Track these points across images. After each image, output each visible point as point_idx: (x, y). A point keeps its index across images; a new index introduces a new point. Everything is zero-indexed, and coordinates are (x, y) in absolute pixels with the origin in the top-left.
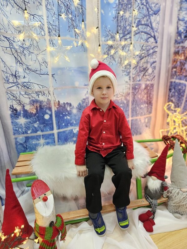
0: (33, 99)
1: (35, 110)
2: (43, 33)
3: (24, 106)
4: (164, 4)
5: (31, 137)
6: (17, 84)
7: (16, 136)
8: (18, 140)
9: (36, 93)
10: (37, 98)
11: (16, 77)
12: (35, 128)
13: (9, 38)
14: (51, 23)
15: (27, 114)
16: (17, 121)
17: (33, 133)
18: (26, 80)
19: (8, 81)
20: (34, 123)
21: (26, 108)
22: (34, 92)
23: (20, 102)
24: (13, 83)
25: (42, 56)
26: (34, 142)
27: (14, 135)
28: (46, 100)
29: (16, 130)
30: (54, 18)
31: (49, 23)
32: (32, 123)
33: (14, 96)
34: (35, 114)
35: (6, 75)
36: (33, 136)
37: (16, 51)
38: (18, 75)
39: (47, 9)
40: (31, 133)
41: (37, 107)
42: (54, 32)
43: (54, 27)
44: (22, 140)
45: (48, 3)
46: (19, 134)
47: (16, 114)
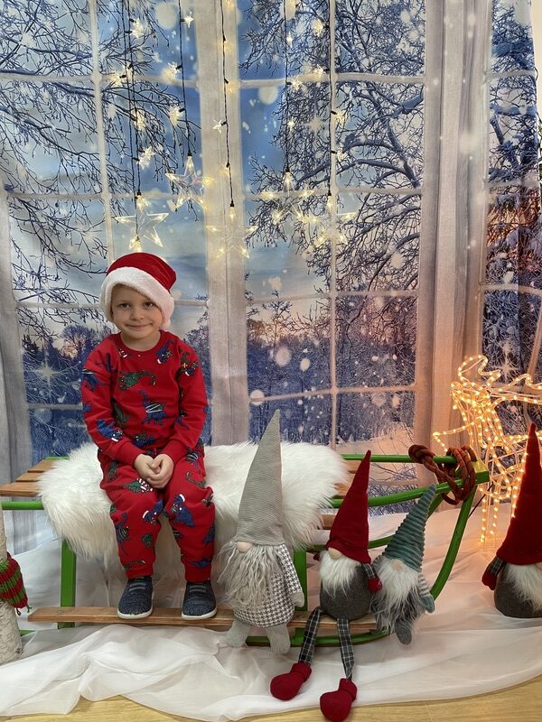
0: (73, 324)
1: (75, 351)
2: (97, 188)
3: (51, 341)
4: (436, 82)
5: (65, 411)
6: (40, 292)
7: (33, 405)
8: (36, 415)
9: (80, 311)
10: (81, 323)
11: (40, 278)
12: (74, 391)
13: (28, 203)
14: (117, 165)
15: (56, 359)
16: (36, 371)
17: (69, 403)
18: (60, 284)
19: (22, 285)
20: (73, 380)
21: (54, 345)
22: (76, 310)
23: (43, 332)
24: (32, 290)
25: (95, 235)
26: (70, 425)
27: (28, 402)
28: (101, 329)
29: (33, 392)
30: (122, 156)
31: (111, 166)
32: (68, 381)
33: (31, 318)
34: (76, 360)
35: (20, 272)
36: (69, 411)
37: (42, 227)
38: (44, 273)
39: (108, 139)
40: (65, 402)
41: (79, 342)
42: (122, 184)
43: (122, 174)
44: (44, 416)
45: (109, 127)
46: (39, 402)
47: (35, 357)
